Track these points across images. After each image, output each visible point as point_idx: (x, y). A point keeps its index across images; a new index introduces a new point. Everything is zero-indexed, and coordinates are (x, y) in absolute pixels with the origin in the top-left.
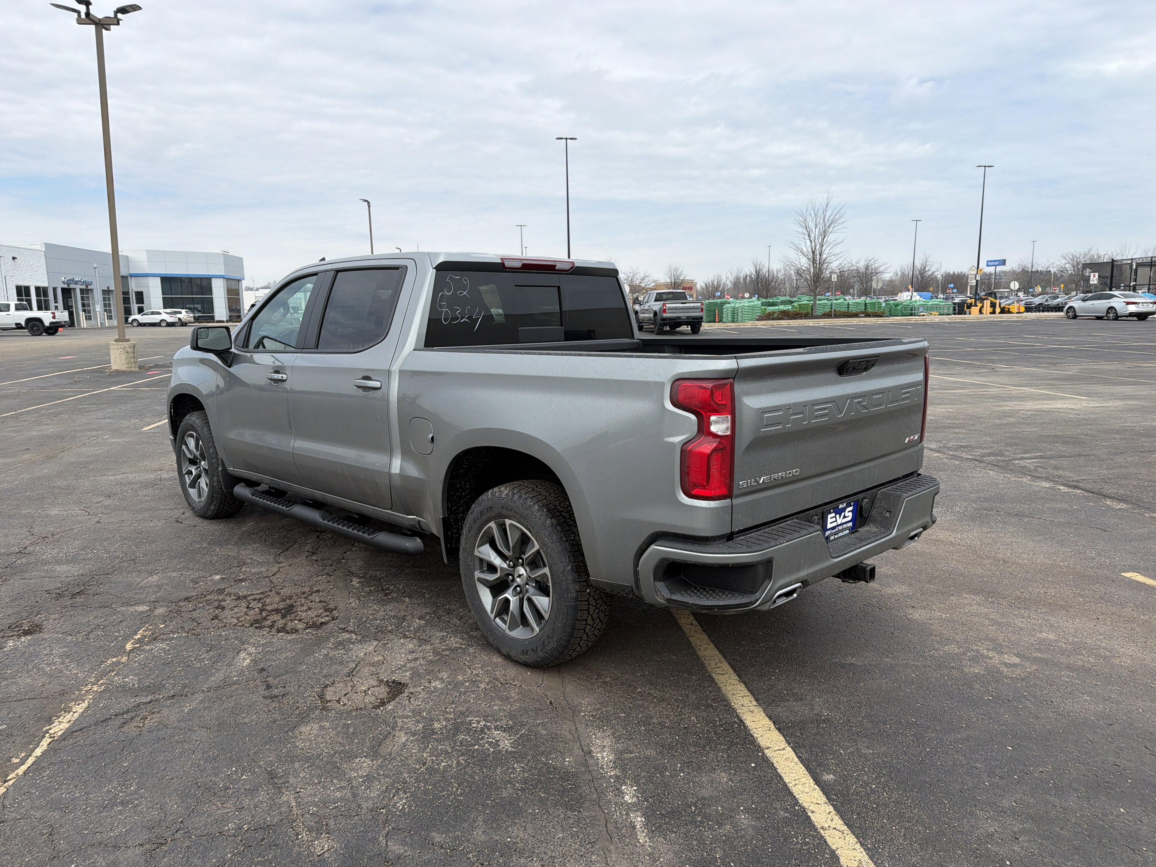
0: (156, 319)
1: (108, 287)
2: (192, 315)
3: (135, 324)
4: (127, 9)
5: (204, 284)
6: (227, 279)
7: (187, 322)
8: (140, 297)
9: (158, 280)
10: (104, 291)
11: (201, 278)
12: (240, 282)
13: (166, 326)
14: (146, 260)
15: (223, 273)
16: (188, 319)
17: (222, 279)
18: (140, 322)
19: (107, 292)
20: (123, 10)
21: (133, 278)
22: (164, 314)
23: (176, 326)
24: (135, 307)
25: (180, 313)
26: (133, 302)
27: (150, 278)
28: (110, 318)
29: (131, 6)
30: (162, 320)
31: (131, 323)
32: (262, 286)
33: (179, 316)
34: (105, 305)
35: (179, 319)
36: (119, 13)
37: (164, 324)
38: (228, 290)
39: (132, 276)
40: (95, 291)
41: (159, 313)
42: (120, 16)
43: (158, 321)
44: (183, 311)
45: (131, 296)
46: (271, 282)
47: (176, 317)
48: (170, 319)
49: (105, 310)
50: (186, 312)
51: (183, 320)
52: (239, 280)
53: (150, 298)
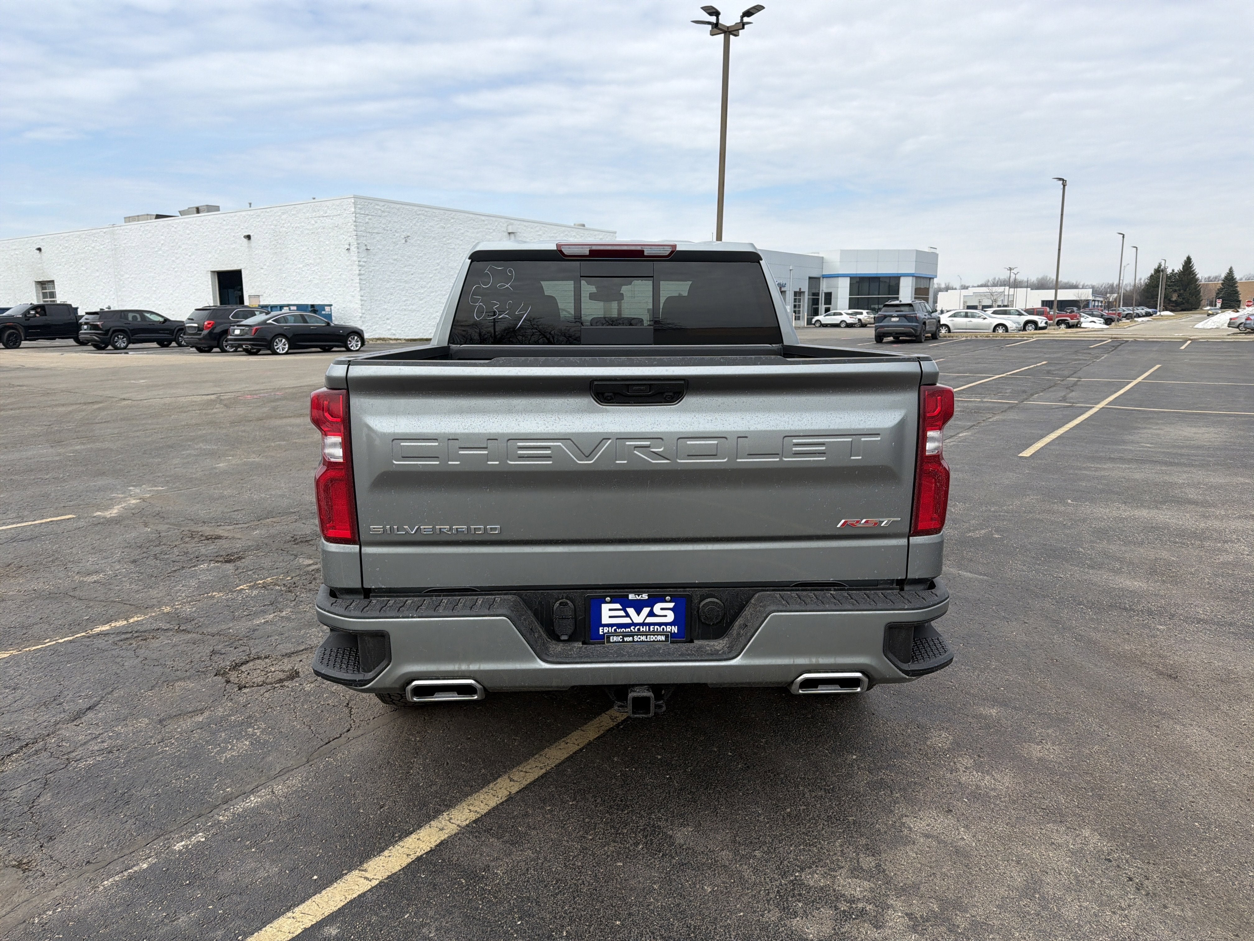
0: (836, 319)
1: (800, 289)
2: (872, 316)
3: (818, 325)
4: (751, 11)
5: (893, 283)
6: (917, 277)
7: (867, 323)
8: (829, 297)
9: (847, 281)
10: (796, 294)
11: (890, 277)
12: (932, 280)
13: (845, 327)
14: (839, 260)
15: (913, 271)
16: (868, 320)
17: (911, 278)
18: (823, 322)
19: (798, 294)
20: (748, 13)
21: (825, 279)
22: (845, 315)
23: (855, 327)
24: (822, 307)
25: (861, 313)
26: (821, 303)
27: (840, 279)
28: (797, 318)
29: (754, 8)
30: (842, 321)
31: (814, 324)
32: (979, 284)
33: (859, 316)
34: (795, 306)
35: (859, 320)
36: (744, 16)
37: (843, 325)
38: (916, 289)
39: (824, 277)
40: (787, 293)
41: (841, 314)
42: (746, 19)
43: (838, 322)
44: (864, 312)
45: (820, 297)
46: (990, 280)
47: (856, 318)
48: (849, 320)
49: (795, 312)
50: (867, 313)
51: (863, 321)
52: (930, 279)
53: (837, 298)
